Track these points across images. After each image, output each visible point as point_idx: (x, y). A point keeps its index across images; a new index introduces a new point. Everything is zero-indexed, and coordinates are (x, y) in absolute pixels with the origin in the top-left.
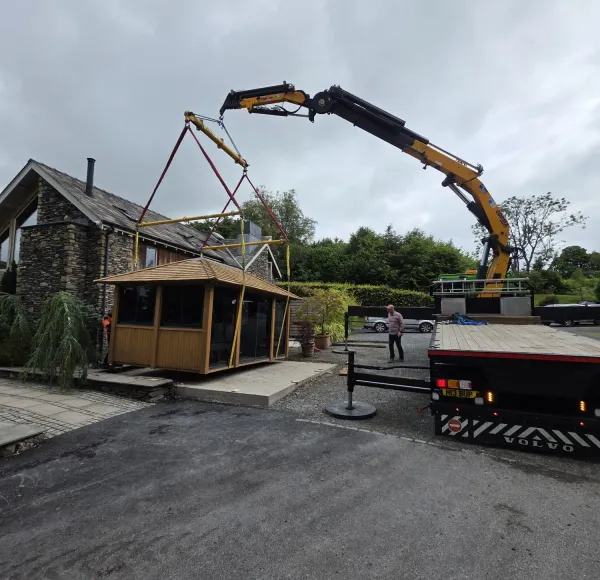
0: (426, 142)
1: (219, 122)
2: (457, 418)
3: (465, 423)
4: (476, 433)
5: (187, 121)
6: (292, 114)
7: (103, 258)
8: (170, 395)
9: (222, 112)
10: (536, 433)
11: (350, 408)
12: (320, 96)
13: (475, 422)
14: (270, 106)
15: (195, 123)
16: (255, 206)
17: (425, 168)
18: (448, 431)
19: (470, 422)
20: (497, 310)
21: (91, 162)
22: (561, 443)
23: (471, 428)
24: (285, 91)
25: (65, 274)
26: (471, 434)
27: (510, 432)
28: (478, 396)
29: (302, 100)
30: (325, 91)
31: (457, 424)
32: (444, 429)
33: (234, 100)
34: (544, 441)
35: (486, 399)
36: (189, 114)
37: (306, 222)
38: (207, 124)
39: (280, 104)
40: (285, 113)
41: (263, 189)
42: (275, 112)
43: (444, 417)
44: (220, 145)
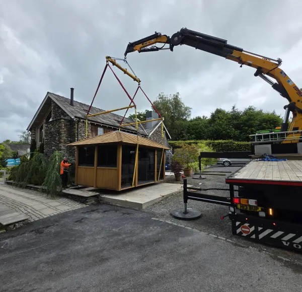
0: (241, 50)
1: (124, 60)
2: (247, 225)
3: (253, 229)
4: (261, 236)
5: (107, 62)
6: (160, 49)
7: (76, 134)
8: (98, 201)
9: (126, 54)
11: (186, 212)
12: (174, 36)
13: (260, 229)
14: (149, 47)
15: (111, 62)
16: (159, 103)
17: (241, 66)
18: (241, 233)
19: (256, 228)
20: (296, 151)
21: (72, 89)
23: (257, 232)
24: (156, 37)
25: (61, 142)
26: (257, 237)
27: (286, 238)
28: (262, 210)
29: (165, 40)
30: (178, 32)
31: (247, 229)
32: (238, 231)
33: (131, 48)
35: (267, 213)
36: (108, 58)
37: (186, 109)
38: (117, 62)
39: (154, 45)
40: (157, 49)
41: (163, 94)
42: (152, 50)
43: (238, 223)
44: (125, 72)
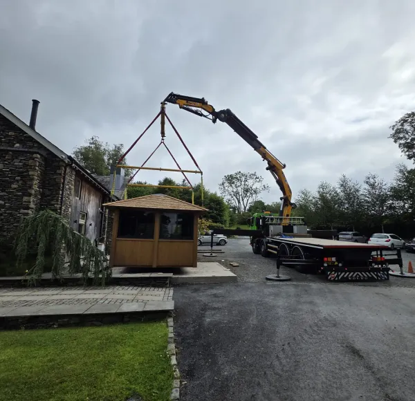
0: (265, 148)
2: (333, 273)
3: (336, 274)
4: (340, 278)
6: (205, 116)
10: (358, 274)
11: (278, 277)
13: (339, 273)
14: (194, 109)
18: (331, 278)
20: (292, 231)
21: (36, 103)
22: (364, 276)
23: (338, 276)
24: (202, 102)
26: (338, 278)
27: (350, 275)
29: (211, 111)
30: (224, 110)
31: (333, 275)
32: (329, 278)
34: (360, 277)
39: (200, 109)
40: (202, 115)
42: (196, 113)
43: (329, 273)
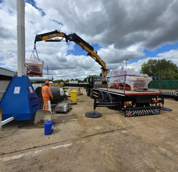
2: (130, 111)
3: (131, 112)
13: (133, 112)
18: (128, 115)
19: (132, 112)
24: (57, 33)
26: (132, 115)
27: (139, 113)
31: (129, 113)
32: (127, 115)
34: (145, 113)
40: (59, 41)
43: (127, 112)
